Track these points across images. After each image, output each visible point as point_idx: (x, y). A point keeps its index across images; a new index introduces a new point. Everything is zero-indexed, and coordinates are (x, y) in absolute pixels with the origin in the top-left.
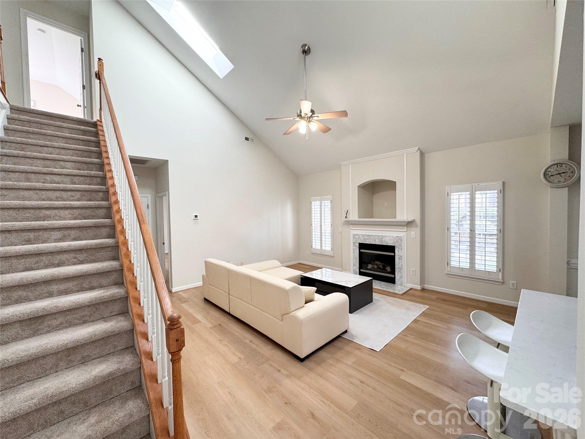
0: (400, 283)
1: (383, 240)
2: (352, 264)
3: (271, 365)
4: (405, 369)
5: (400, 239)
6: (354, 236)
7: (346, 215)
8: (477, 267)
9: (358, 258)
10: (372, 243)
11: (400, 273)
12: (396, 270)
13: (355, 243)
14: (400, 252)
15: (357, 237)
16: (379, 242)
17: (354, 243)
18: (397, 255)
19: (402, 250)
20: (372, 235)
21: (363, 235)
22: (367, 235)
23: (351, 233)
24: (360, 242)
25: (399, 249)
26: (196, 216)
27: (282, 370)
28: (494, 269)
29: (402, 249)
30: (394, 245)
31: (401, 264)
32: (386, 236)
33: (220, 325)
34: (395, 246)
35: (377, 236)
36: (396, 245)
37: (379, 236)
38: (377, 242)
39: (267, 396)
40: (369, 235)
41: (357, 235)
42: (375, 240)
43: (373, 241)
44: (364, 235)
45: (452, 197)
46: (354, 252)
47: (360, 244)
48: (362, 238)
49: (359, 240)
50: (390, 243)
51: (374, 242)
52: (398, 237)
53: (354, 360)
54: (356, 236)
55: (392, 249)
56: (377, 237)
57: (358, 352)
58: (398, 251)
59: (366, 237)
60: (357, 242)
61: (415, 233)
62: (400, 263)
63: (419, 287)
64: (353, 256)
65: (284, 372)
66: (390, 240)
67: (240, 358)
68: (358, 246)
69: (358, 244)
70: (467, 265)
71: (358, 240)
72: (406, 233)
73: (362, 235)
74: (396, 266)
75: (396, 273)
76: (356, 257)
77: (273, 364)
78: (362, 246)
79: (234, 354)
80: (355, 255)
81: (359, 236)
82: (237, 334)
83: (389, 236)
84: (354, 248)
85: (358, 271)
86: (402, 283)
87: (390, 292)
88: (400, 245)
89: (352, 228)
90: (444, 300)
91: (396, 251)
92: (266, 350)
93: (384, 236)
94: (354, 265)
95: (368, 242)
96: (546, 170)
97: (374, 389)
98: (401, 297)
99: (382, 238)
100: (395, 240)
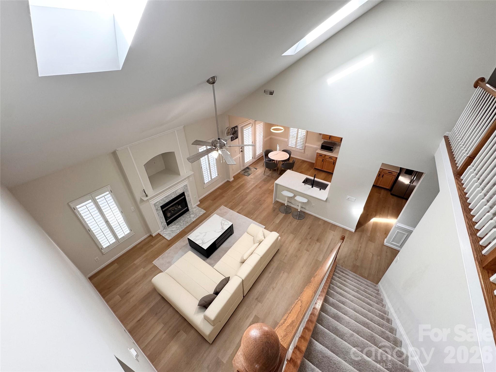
0: (191, 208)
2: (159, 223)
3: (284, 259)
5: (186, 186)
6: (155, 205)
7: (145, 193)
8: (213, 178)
9: (163, 216)
10: (170, 200)
11: (190, 203)
12: (188, 203)
15: (157, 204)
17: (157, 210)
19: (188, 192)
20: (169, 195)
21: (162, 199)
22: (165, 197)
23: (151, 205)
24: (162, 205)
27: (285, 255)
28: (217, 175)
29: (188, 191)
30: (183, 192)
31: (190, 199)
32: (178, 190)
35: (172, 193)
36: (185, 191)
37: (174, 192)
38: (174, 197)
39: (299, 257)
41: (158, 202)
44: (163, 199)
46: (159, 215)
48: (162, 202)
50: (181, 192)
51: (171, 198)
52: (184, 186)
55: (183, 194)
60: (159, 206)
63: (199, 203)
64: (159, 218)
65: (286, 253)
66: (181, 190)
69: (160, 208)
70: (210, 179)
71: (159, 205)
72: (187, 181)
73: (161, 200)
75: (188, 205)
76: (161, 216)
78: (162, 207)
83: (180, 188)
84: (158, 212)
85: (166, 224)
86: (192, 207)
87: (202, 215)
88: (187, 189)
89: (150, 201)
90: (215, 199)
91: (185, 194)
92: (275, 264)
93: (176, 190)
94: (162, 222)
95: (167, 201)
96: (227, 132)
97: (284, 230)
98: (209, 212)
99: (176, 192)
100: (184, 188)
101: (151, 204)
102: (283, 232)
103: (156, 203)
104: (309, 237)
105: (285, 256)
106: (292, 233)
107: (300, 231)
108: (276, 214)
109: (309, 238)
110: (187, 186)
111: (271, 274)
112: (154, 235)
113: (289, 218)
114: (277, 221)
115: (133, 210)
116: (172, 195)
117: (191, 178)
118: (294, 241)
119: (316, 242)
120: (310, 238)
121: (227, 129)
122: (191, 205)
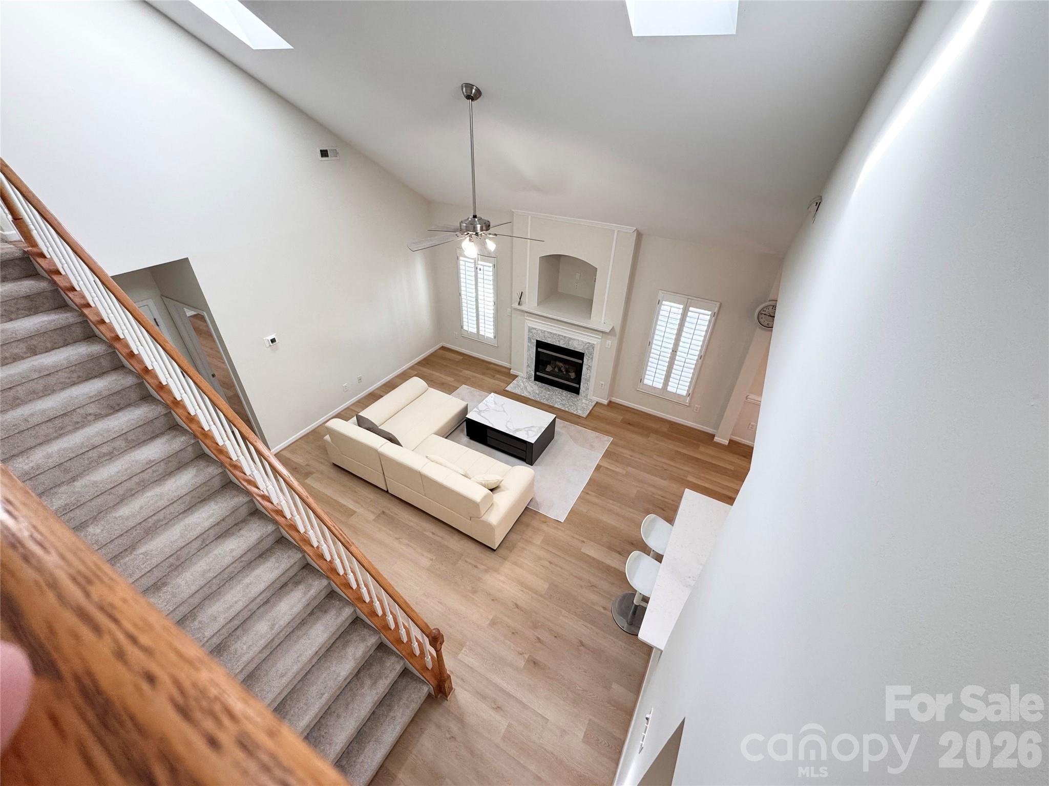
0: (585, 394)
1: (570, 343)
2: (525, 365)
3: (466, 562)
4: (585, 540)
5: (592, 346)
6: (530, 329)
7: (520, 299)
8: (669, 389)
9: (534, 358)
10: (554, 344)
11: (586, 384)
12: (582, 380)
14: (589, 361)
15: (534, 331)
16: (564, 344)
17: (530, 339)
18: (586, 363)
19: (592, 360)
20: (556, 334)
22: (548, 332)
23: (526, 325)
24: (538, 339)
25: (589, 357)
26: (273, 341)
27: (479, 565)
28: (684, 393)
29: (592, 358)
30: (583, 352)
31: (590, 376)
32: (574, 339)
33: (383, 512)
34: (584, 354)
35: (562, 336)
36: (586, 352)
37: (565, 337)
38: (562, 344)
39: (475, 598)
40: (551, 333)
41: (535, 329)
42: (559, 341)
44: (545, 331)
45: (663, 307)
46: (529, 350)
47: (537, 341)
48: (541, 335)
49: (538, 336)
50: (579, 349)
51: (557, 342)
52: (589, 343)
53: (542, 538)
54: (532, 330)
55: (581, 356)
56: (562, 338)
57: (544, 527)
58: (588, 360)
59: (546, 334)
60: (534, 337)
61: (612, 343)
62: (587, 373)
63: (605, 402)
64: (528, 355)
65: (483, 567)
66: (579, 344)
67: (432, 560)
68: (535, 344)
69: (535, 341)
70: (660, 386)
71: (535, 335)
72: (600, 340)
73: (541, 331)
74: (582, 377)
77: (469, 560)
78: (540, 344)
79: (423, 555)
80: (530, 355)
81: (537, 331)
82: (411, 524)
83: (578, 340)
84: (529, 344)
85: (534, 374)
87: (573, 414)
88: (591, 354)
89: (527, 318)
90: (629, 424)
91: (585, 360)
92: (454, 543)
93: (571, 339)
94: (528, 366)
95: (550, 341)
96: (762, 309)
97: (561, 568)
98: (586, 422)
99: (568, 340)
100: (586, 347)
101: (526, 323)
102: (550, 563)
104: (546, 636)
105: (475, 564)
106: (553, 587)
107: (564, 612)
108: (619, 550)
109: (539, 636)
110: (593, 348)
111: (431, 535)
112: (512, 372)
113: (613, 584)
114: (592, 551)
115: (508, 314)
117: (610, 341)
118: (522, 591)
119: (527, 656)
120: (538, 638)
121: (769, 301)
122: (588, 389)
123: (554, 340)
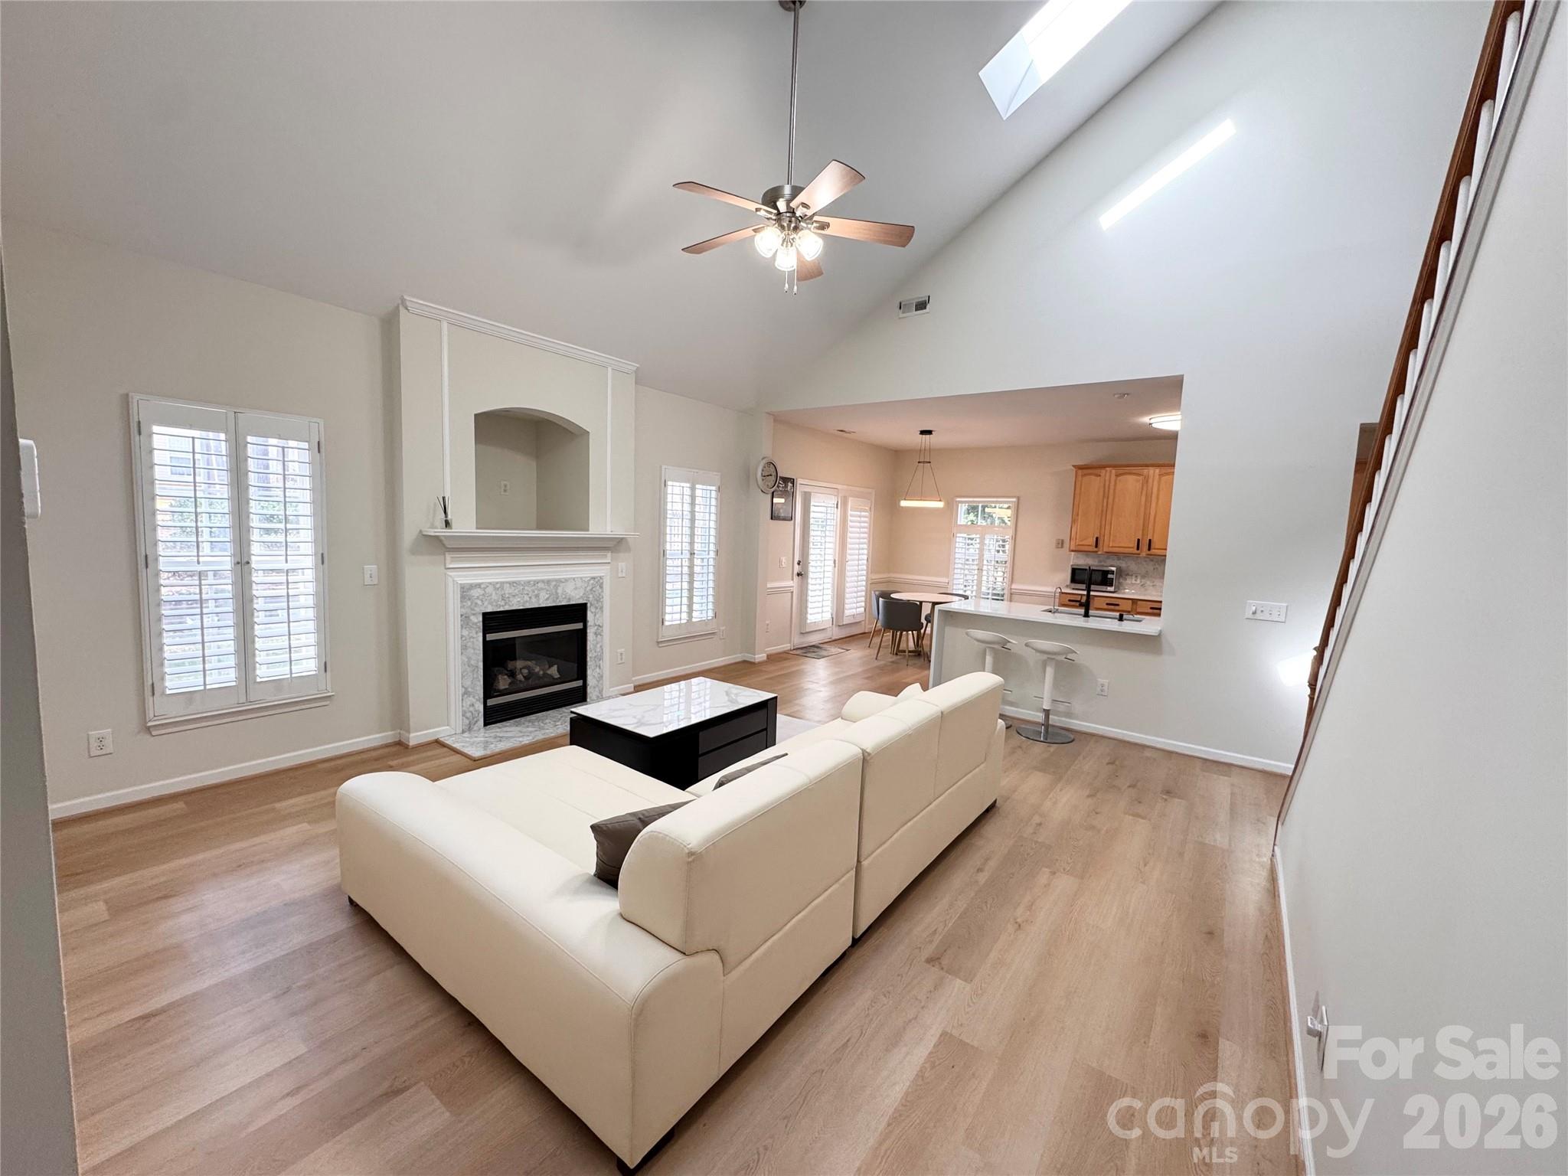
0: (598, 694)
1: (560, 591)
5: (598, 582)
6: (465, 591)
7: (446, 512)
8: (695, 617)
9: (481, 665)
10: (528, 606)
11: (598, 670)
13: (467, 617)
14: (597, 616)
15: (476, 593)
16: (548, 599)
17: (465, 618)
18: (592, 624)
19: (602, 611)
20: (529, 582)
21: (497, 583)
22: (511, 584)
23: (450, 584)
24: (489, 610)
25: (596, 608)
28: (710, 615)
29: (602, 608)
30: (584, 602)
31: (601, 649)
32: (566, 580)
34: (586, 604)
35: (543, 581)
36: (590, 600)
37: (548, 582)
38: (544, 601)
40: (517, 583)
41: (479, 585)
42: (537, 596)
43: (530, 598)
44: (502, 583)
45: (669, 491)
46: (464, 648)
47: (485, 615)
48: (494, 597)
49: (486, 603)
50: (576, 599)
51: (533, 599)
52: (594, 578)
54: (470, 593)
55: (577, 612)
56: (542, 586)
58: (595, 615)
59: (508, 590)
60: (477, 609)
61: (625, 565)
64: (463, 664)
66: (576, 588)
68: (481, 625)
69: (481, 618)
71: (479, 602)
72: (608, 567)
73: (493, 584)
74: (589, 655)
75: (589, 672)
76: (472, 662)
78: (492, 621)
80: (469, 658)
81: (484, 589)
83: (574, 579)
84: (465, 633)
85: (481, 708)
86: (601, 692)
88: (599, 599)
89: (453, 565)
91: (590, 616)
93: (559, 581)
94: (466, 693)
95: (515, 604)
99: (556, 587)
100: (588, 588)
101: (450, 579)
103: (472, 587)
104: (1122, 783)
105: (1034, 826)
106: (1038, 769)
107: (1074, 768)
109: (1126, 786)
110: (600, 587)
112: (413, 740)
115: (368, 581)
116: (542, 589)
117: (623, 564)
118: (1061, 790)
119: (1165, 797)
120: (1131, 786)
122: (602, 677)
123: (526, 598)
